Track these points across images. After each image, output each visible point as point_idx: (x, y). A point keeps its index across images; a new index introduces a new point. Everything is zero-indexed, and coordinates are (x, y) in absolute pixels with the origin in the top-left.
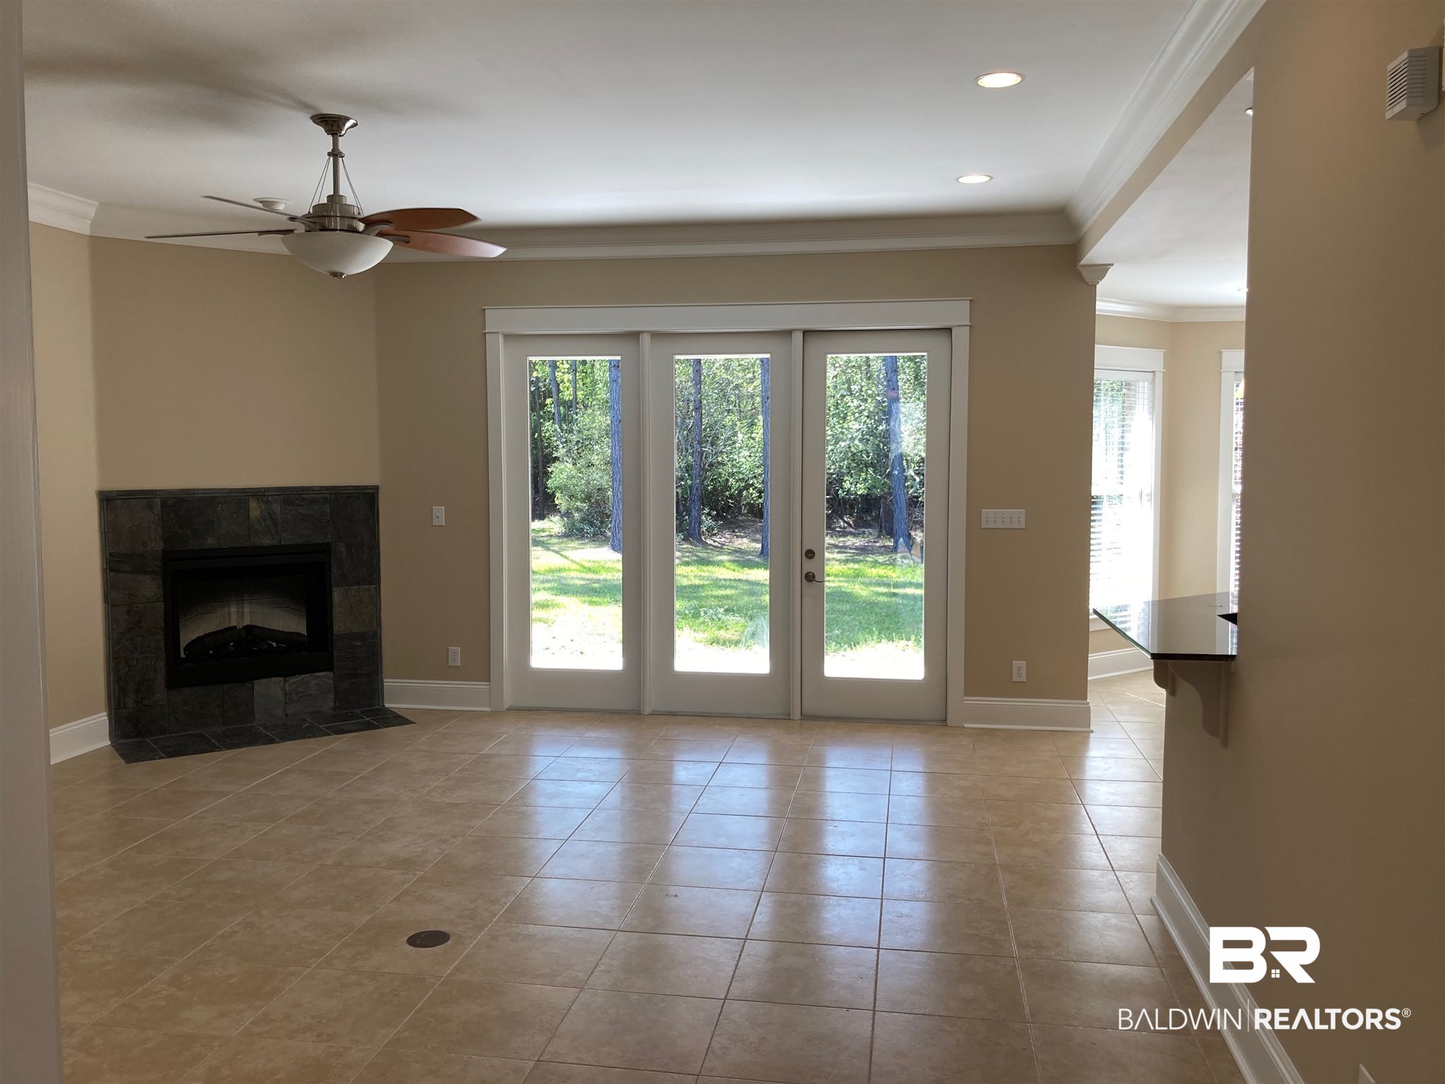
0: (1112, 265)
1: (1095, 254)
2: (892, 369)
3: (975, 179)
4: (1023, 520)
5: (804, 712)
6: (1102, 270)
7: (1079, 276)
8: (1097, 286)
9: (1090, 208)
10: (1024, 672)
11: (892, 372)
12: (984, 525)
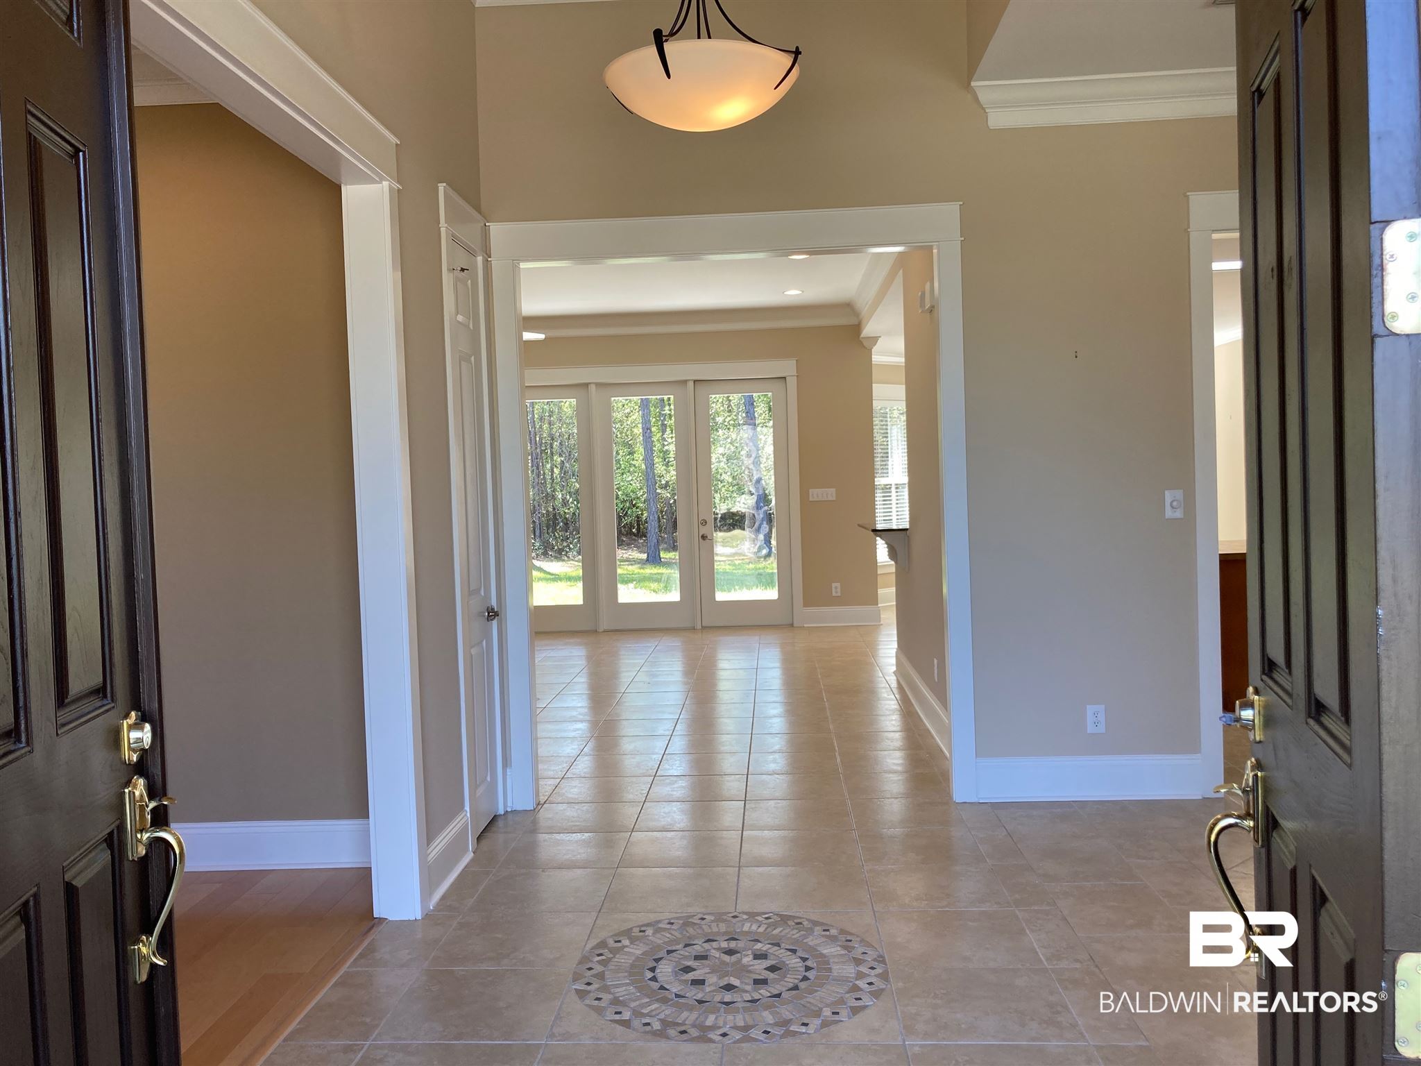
0: (880, 337)
1: (868, 330)
2: (750, 404)
3: (793, 292)
4: (834, 494)
5: (704, 625)
6: (874, 340)
7: (860, 344)
8: (873, 350)
9: (863, 304)
10: (839, 590)
11: (749, 405)
12: (811, 499)
